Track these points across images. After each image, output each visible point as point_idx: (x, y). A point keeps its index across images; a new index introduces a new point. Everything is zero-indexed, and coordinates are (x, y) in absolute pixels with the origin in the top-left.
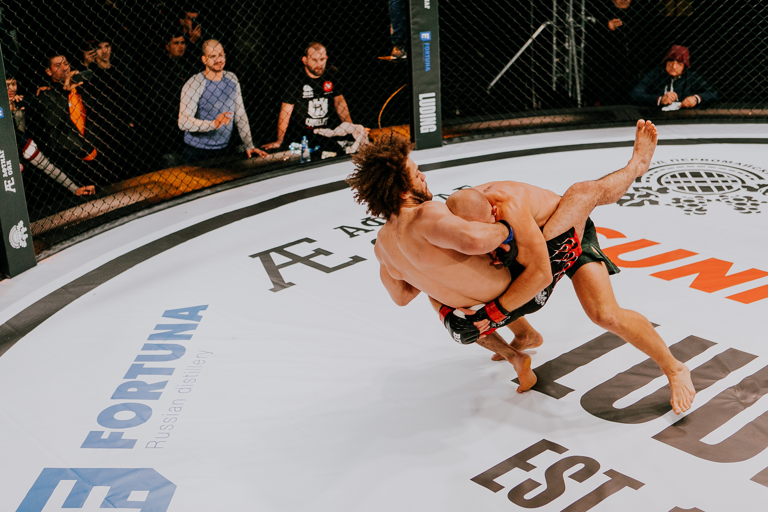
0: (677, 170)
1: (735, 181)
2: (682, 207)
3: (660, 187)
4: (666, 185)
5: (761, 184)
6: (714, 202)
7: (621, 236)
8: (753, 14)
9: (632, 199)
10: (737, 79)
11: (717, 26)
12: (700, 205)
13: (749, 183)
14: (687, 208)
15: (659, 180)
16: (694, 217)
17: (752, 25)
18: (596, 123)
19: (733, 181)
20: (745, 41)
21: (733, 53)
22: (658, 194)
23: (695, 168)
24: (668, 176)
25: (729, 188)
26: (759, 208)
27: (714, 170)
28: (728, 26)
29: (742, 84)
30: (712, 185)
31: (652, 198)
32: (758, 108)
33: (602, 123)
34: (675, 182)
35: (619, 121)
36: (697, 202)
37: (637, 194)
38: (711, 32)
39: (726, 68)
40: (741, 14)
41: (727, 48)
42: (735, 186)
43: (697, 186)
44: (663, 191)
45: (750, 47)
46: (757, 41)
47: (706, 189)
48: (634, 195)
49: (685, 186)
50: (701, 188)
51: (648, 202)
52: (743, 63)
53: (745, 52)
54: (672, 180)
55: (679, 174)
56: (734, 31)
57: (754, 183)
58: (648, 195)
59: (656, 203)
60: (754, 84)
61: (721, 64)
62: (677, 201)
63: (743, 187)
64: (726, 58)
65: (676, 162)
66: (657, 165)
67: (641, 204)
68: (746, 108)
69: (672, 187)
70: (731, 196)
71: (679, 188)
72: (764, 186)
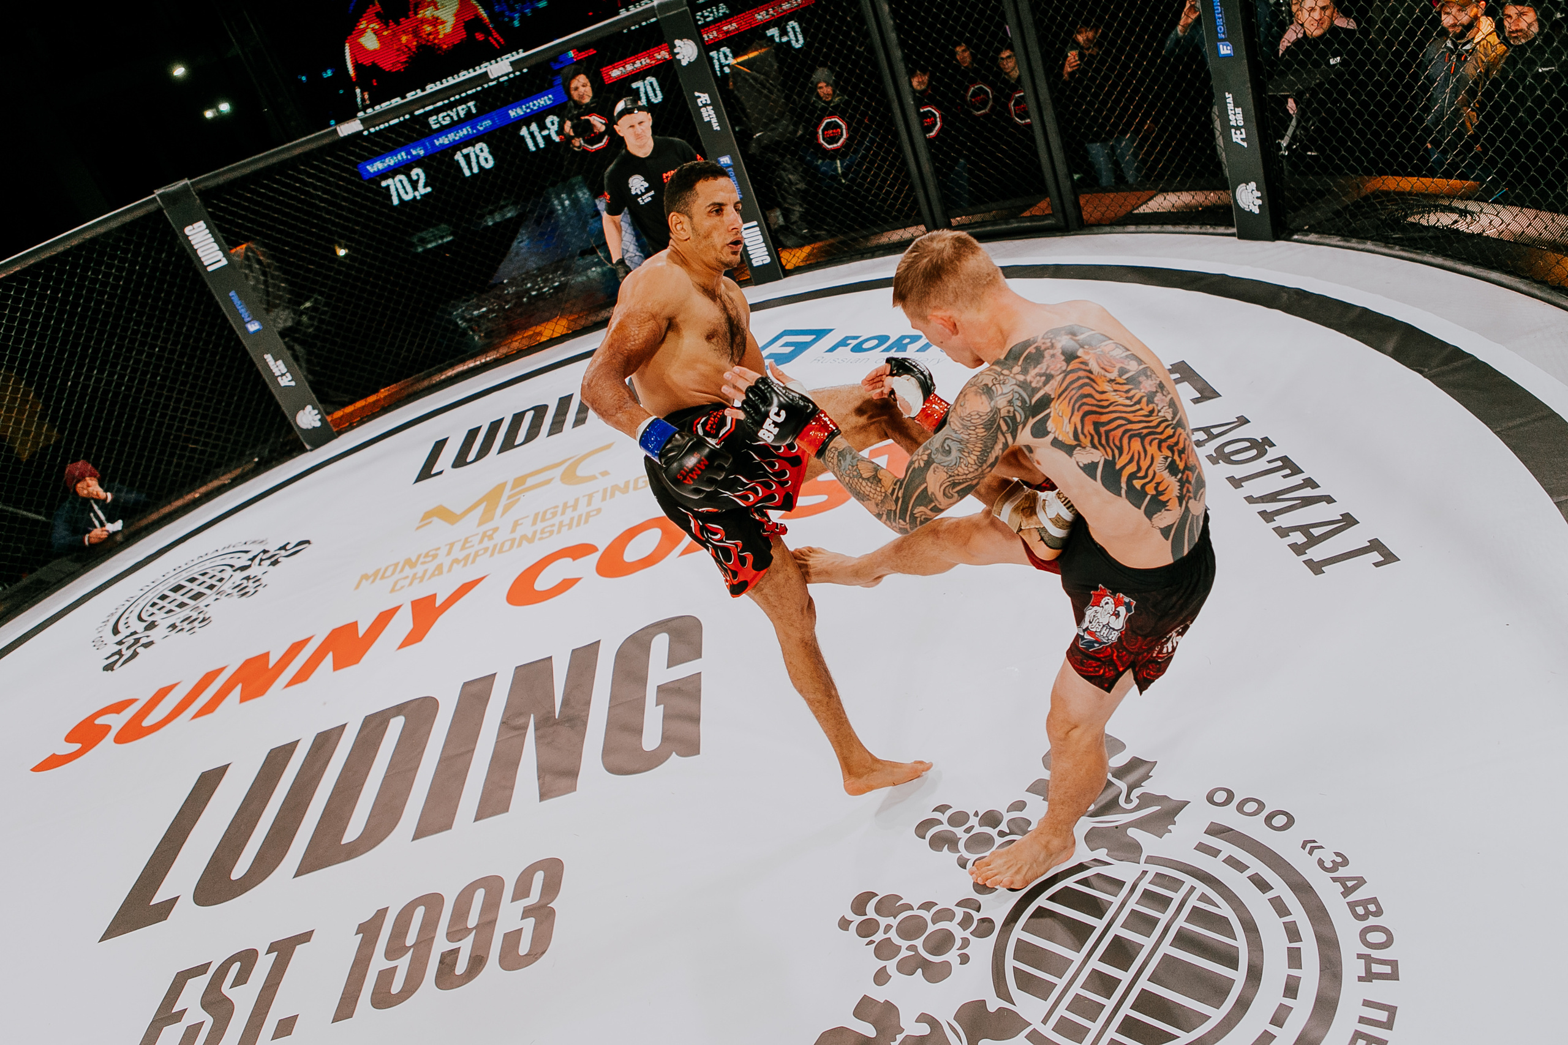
0: (153, 596)
1: (223, 570)
2: (182, 630)
3: (145, 624)
4: (151, 619)
5: (251, 557)
6: (214, 604)
7: (130, 702)
8: (126, 397)
9: (121, 656)
10: (157, 469)
11: (95, 428)
12: (201, 616)
13: (238, 564)
14: (188, 627)
15: (140, 618)
16: (201, 632)
17: (133, 409)
18: (27, 602)
19: (220, 572)
20: (138, 428)
21: (133, 446)
22: (148, 633)
23: (173, 583)
24: (148, 607)
25: (221, 580)
26: (263, 582)
27: (194, 572)
28: (108, 422)
29: (167, 472)
30: (202, 589)
31: (144, 641)
32: (200, 486)
33: (33, 598)
34: (159, 609)
35: (55, 584)
36: (194, 615)
37: (124, 647)
38: (93, 438)
39: (138, 466)
40: (113, 404)
41: (123, 444)
42: (225, 575)
43: (185, 600)
44: (152, 626)
45: (148, 431)
46: (151, 422)
47: (197, 596)
48: (120, 650)
49: (172, 606)
50: (190, 598)
51: (142, 648)
52: (152, 451)
53: (145, 439)
54: (154, 610)
55: (159, 598)
56: (118, 424)
57: (244, 562)
58: (137, 641)
59: (152, 643)
60: (178, 465)
61: (128, 464)
62: (173, 626)
63: (234, 571)
64: (130, 455)
65: (147, 589)
66: (128, 604)
67: (135, 654)
68: (188, 493)
69: (159, 616)
70: (227, 587)
71: (167, 613)
72: (255, 557)
